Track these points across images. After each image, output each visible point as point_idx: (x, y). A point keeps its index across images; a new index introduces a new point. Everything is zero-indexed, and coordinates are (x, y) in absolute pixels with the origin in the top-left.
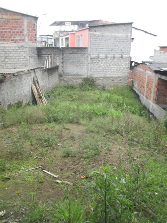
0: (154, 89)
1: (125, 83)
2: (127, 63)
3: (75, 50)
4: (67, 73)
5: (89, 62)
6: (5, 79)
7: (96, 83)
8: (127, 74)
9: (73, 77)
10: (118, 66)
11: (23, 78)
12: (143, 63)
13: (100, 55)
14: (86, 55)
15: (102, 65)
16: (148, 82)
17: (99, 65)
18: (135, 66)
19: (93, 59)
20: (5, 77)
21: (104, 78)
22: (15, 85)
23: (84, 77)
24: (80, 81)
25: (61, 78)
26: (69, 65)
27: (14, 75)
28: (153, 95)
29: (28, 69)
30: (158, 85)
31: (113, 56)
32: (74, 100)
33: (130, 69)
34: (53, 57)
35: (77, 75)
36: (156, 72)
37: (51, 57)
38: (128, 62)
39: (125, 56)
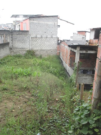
0: (69, 57)
1: (54, 53)
2: (55, 41)
3: (20, 32)
4: (15, 47)
5: (30, 40)
7: (35, 54)
8: (55, 48)
9: (20, 50)
10: (50, 43)
12: (64, 41)
13: (37, 36)
14: (28, 35)
15: (39, 42)
16: (66, 53)
17: (37, 42)
19: (33, 38)
21: (41, 50)
23: (27, 50)
24: (24, 52)
25: (11, 50)
26: (17, 42)
28: (68, 61)
30: (71, 54)
31: (46, 36)
33: (58, 45)
34: (5, 36)
35: (22, 48)
36: (69, 46)
37: (3, 37)
38: (56, 40)
39: (54, 36)
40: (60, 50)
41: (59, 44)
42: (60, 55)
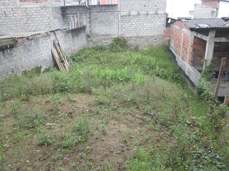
0: (190, 49)
1: (160, 42)
2: (162, 20)
3: (104, 8)
4: (95, 34)
5: (120, 20)
6: (16, 44)
7: (127, 43)
8: (162, 33)
9: (103, 37)
10: (152, 24)
11: (40, 41)
12: (179, 20)
13: (131, 13)
14: (116, 13)
15: (134, 23)
16: (184, 41)
17: (130, 23)
18: (171, 23)
19: (124, 17)
20: (17, 41)
21: (137, 37)
22: (31, 49)
23: (114, 37)
24: (110, 42)
25: (89, 39)
26: (97, 25)
27: (28, 39)
28: (189, 56)
29: (46, 31)
30: (194, 44)
31: (146, 12)
32: (101, 63)
33: (166, 27)
34: (79, 16)
35: (106, 35)
36: (192, 30)
37: (77, 17)
38: (164, 19)
39: (159, 12)
40: (169, 37)
41: (168, 25)
42: (170, 45)
